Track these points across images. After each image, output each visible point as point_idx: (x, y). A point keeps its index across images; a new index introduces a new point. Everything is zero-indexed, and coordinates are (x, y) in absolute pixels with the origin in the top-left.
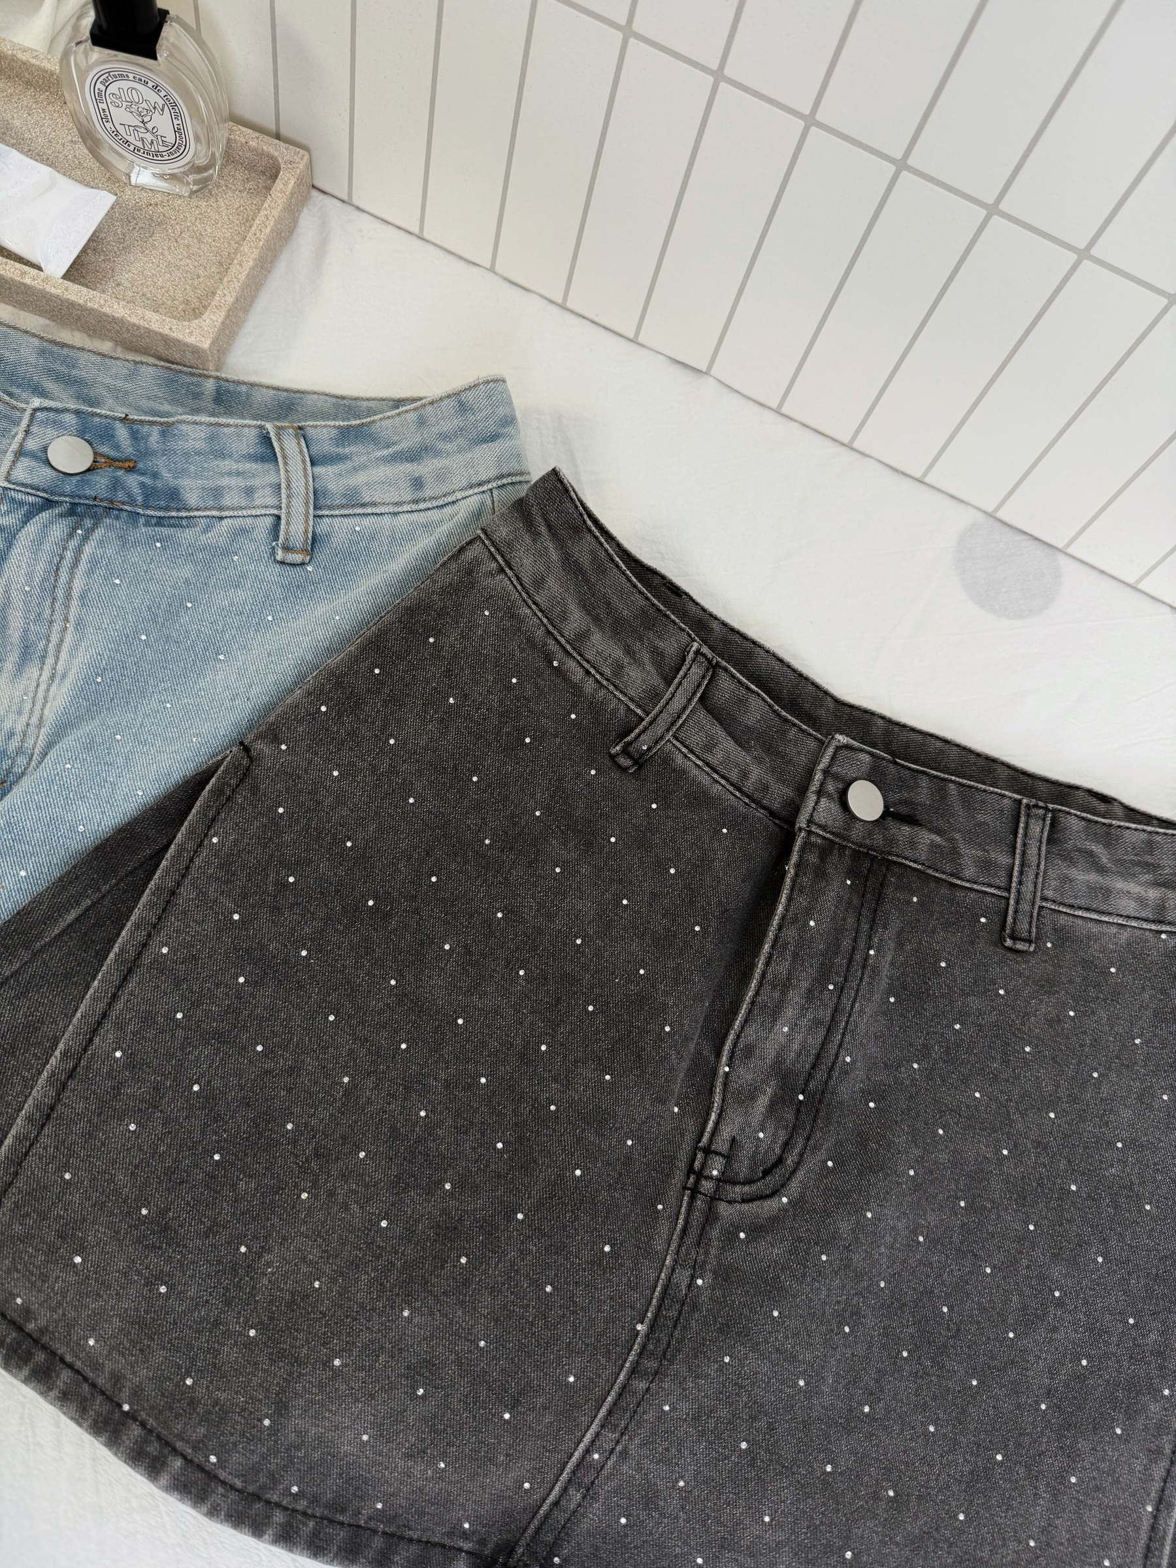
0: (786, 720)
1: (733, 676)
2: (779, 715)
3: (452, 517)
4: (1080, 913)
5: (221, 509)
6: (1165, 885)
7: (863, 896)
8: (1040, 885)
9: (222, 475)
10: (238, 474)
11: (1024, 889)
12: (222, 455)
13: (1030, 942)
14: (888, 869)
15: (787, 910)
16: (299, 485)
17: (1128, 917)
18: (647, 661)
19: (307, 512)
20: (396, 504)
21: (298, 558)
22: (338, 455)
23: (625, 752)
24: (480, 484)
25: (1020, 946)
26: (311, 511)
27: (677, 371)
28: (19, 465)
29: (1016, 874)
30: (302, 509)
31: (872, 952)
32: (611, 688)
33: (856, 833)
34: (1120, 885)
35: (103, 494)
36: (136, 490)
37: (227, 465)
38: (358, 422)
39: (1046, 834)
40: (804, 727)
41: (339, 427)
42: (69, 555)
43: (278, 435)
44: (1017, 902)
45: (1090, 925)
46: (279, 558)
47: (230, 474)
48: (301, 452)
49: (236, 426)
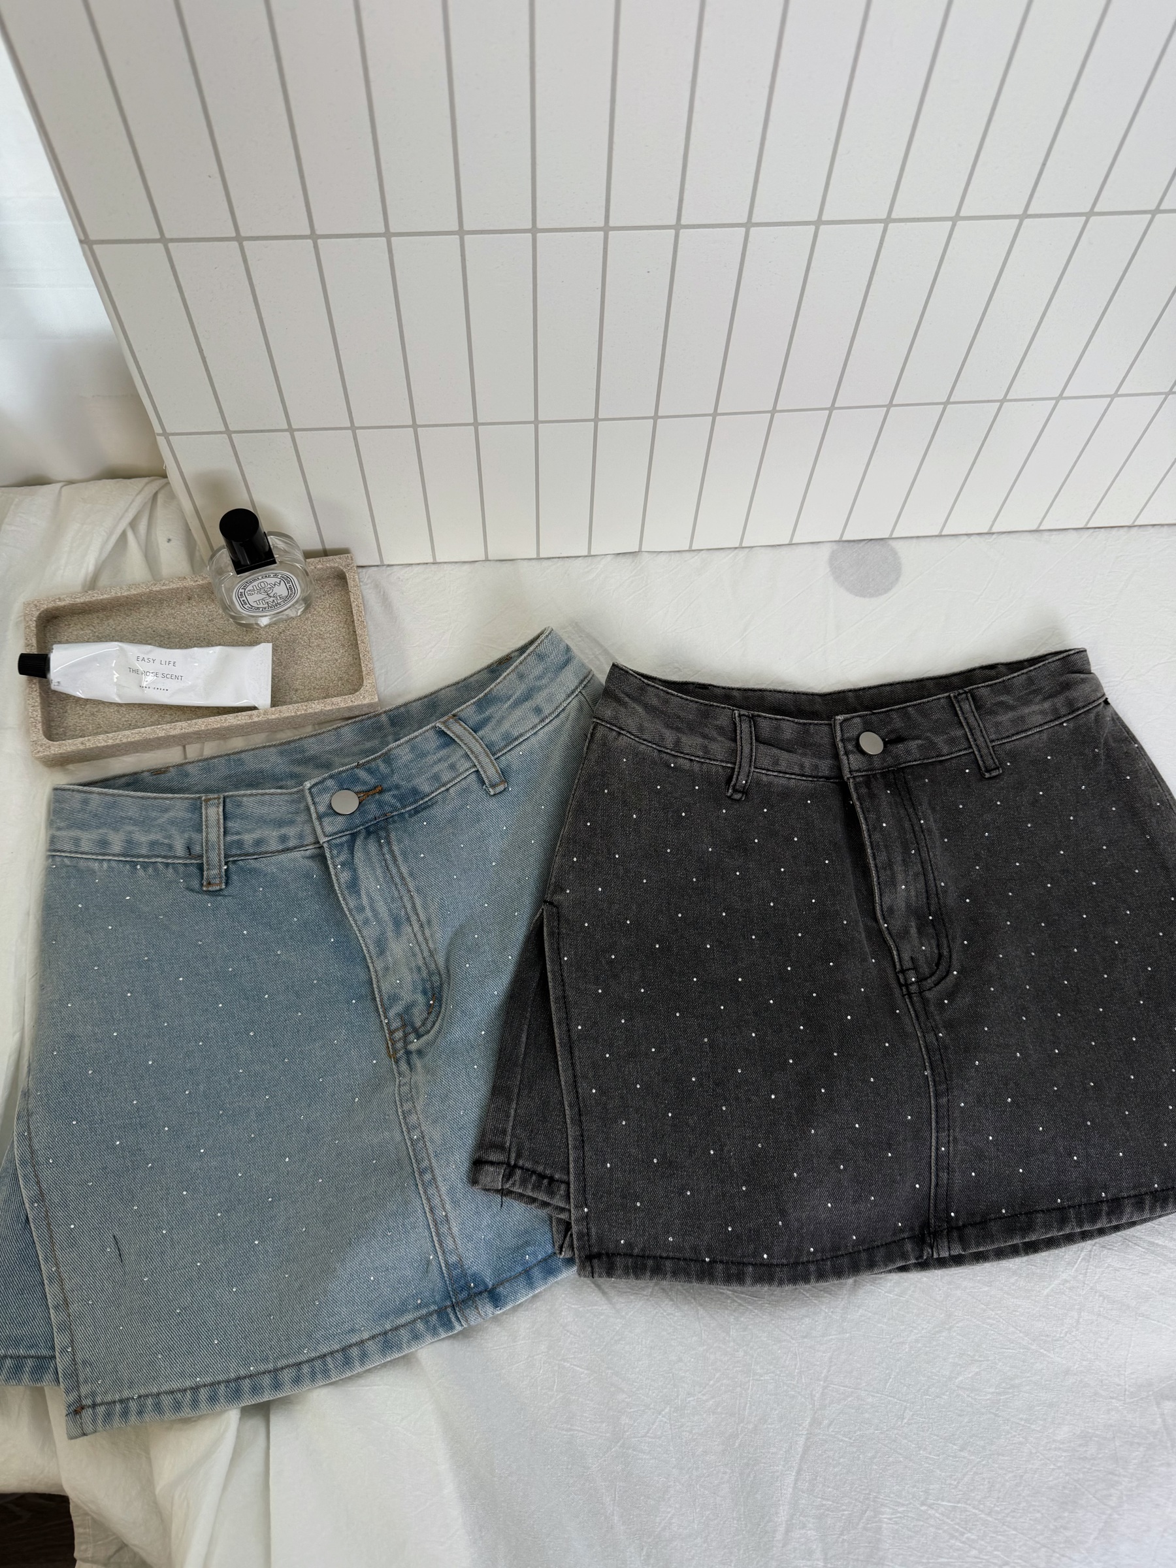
0: (805, 724)
1: (765, 717)
2: (800, 723)
3: (567, 718)
4: (1015, 738)
5: (444, 785)
6: (1051, 696)
7: (900, 794)
8: (986, 736)
9: (432, 766)
10: (440, 760)
11: (979, 742)
12: (423, 755)
13: (998, 768)
14: (904, 773)
15: (867, 825)
16: (477, 748)
17: (1041, 725)
18: (716, 736)
19: (491, 759)
20: (532, 728)
21: (501, 788)
22: (484, 719)
23: (735, 791)
24: (573, 692)
25: (994, 773)
26: (493, 758)
27: (622, 560)
28: (324, 824)
29: (970, 737)
30: (487, 760)
31: (922, 822)
32: (707, 761)
33: (877, 764)
34: (1027, 710)
35: (378, 813)
36: (393, 801)
37: (431, 759)
38: (483, 694)
39: (973, 706)
40: (816, 722)
41: (474, 703)
42: (388, 857)
43: (447, 727)
44: (979, 751)
45: (1024, 741)
46: (492, 793)
47: (435, 763)
48: (465, 729)
49: (421, 734)
